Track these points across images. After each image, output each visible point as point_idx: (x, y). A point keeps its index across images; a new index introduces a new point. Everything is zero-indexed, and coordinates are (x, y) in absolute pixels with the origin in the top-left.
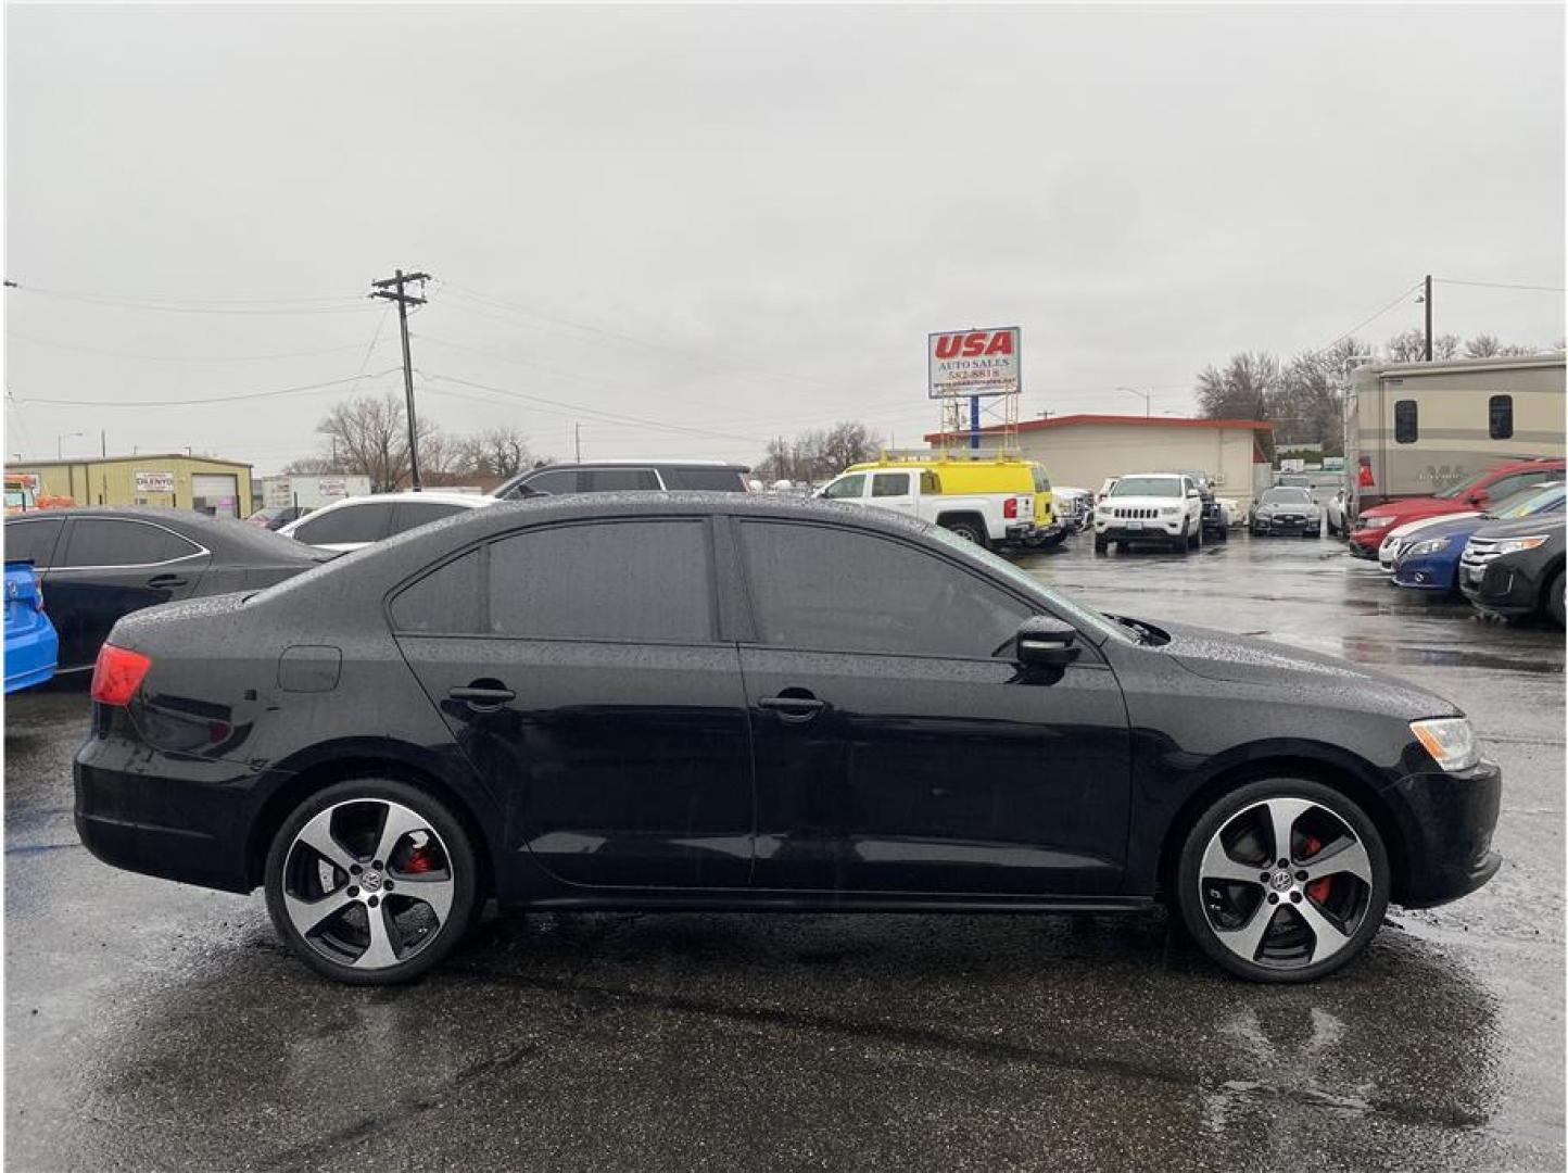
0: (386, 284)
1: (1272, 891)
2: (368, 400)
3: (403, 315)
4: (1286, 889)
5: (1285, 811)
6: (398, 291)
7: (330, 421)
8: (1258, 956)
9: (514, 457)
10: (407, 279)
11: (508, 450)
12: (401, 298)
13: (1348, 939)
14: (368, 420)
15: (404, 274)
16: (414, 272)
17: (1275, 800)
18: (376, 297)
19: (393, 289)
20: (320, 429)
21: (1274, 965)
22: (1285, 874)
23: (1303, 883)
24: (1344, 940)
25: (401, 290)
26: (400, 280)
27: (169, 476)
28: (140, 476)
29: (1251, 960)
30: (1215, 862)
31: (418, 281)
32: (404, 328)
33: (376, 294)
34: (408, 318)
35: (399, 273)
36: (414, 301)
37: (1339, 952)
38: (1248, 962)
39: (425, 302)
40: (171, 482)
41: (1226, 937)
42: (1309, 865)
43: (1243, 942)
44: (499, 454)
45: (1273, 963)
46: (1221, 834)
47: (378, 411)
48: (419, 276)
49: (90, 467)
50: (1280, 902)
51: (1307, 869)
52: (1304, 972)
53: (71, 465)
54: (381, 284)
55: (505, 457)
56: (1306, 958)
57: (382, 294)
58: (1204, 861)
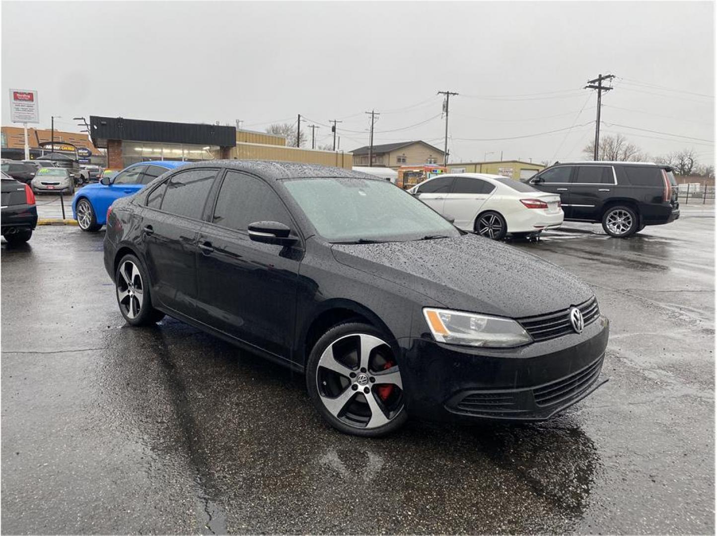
0: (594, 82)
1: (356, 383)
2: (608, 138)
3: (599, 96)
4: (364, 384)
5: (369, 342)
6: (598, 85)
7: (589, 147)
8: (340, 415)
9: (689, 165)
10: (603, 79)
11: (687, 161)
12: (600, 88)
13: (389, 421)
14: (607, 147)
15: (602, 76)
16: (607, 75)
17: (365, 335)
18: (587, 88)
19: (597, 84)
20: (585, 151)
21: (347, 423)
22: (364, 376)
23: (372, 384)
24: (387, 421)
25: (600, 84)
26: (601, 79)
27: (511, 170)
28: (500, 169)
29: (336, 416)
30: (327, 360)
31: (609, 79)
32: (599, 102)
33: (587, 87)
34: (602, 97)
35: (600, 76)
36: (607, 89)
37: (383, 426)
38: (333, 417)
39: (612, 89)
40: (512, 172)
41: (325, 401)
42: (377, 375)
43: (334, 406)
44: (681, 164)
45: (348, 422)
46: (333, 345)
47: (612, 142)
48: (609, 76)
49: (483, 165)
50: (358, 390)
51: (375, 377)
52: (362, 431)
53: (476, 164)
54: (592, 82)
55: (684, 165)
56: (365, 424)
57: (590, 87)
58: (322, 357)
